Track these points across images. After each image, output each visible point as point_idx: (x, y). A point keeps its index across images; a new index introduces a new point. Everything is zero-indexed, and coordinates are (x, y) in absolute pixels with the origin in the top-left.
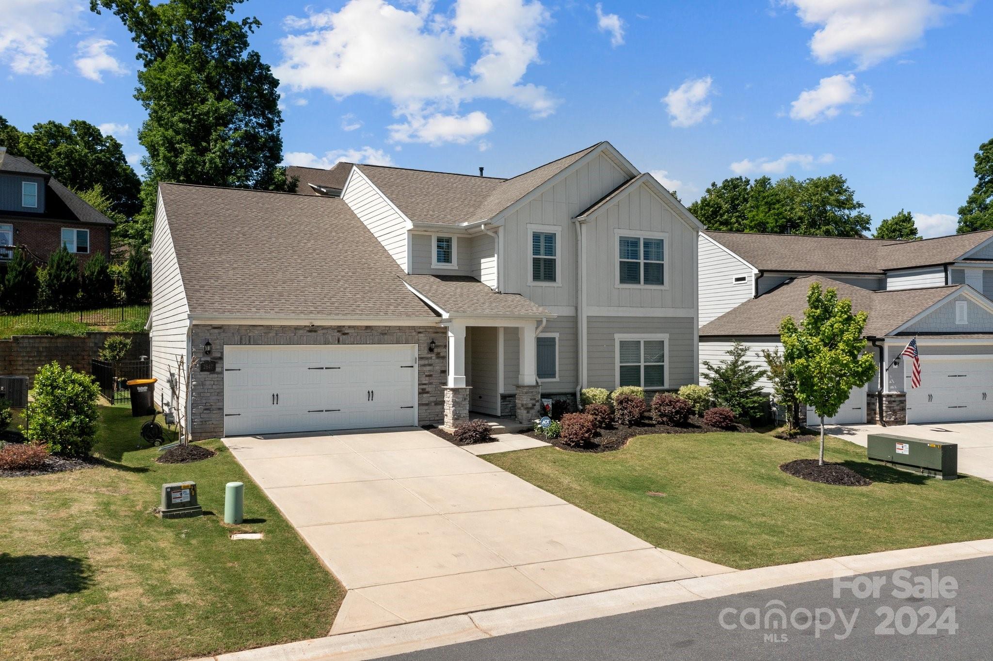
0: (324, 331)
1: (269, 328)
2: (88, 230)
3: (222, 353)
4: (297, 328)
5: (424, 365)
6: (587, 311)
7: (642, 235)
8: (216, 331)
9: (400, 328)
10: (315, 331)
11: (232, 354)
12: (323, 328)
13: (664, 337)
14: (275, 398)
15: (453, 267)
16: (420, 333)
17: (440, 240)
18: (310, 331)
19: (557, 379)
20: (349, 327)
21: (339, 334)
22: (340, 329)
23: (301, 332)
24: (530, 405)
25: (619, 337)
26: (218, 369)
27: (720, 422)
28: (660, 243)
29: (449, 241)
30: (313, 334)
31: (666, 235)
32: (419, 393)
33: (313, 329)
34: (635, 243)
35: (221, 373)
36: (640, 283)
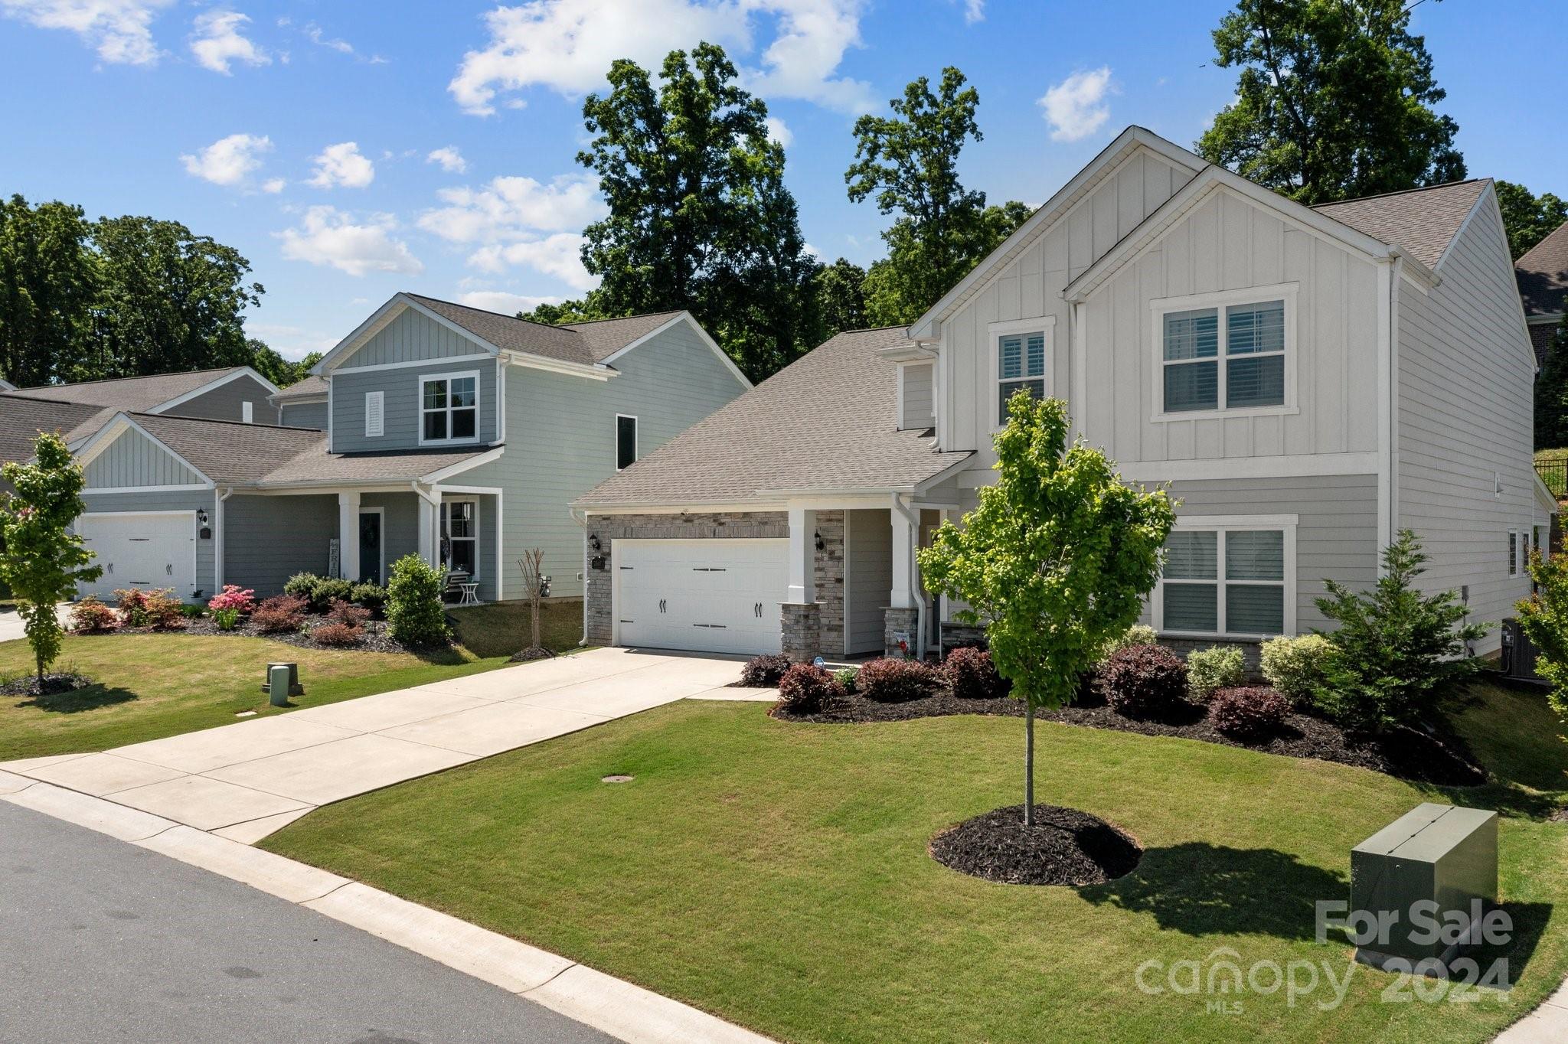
0: (700, 521)
1: (648, 517)
3: (610, 548)
4: (673, 517)
5: (812, 570)
7: (1220, 301)
8: (605, 522)
10: (691, 521)
12: (700, 516)
13: (1284, 523)
14: (663, 605)
18: (687, 521)
20: (726, 514)
21: (714, 525)
22: (716, 518)
23: (678, 522)
26: (607, 567)
31: (1291, 290)
34: (1207, 322)
35: (610, 571)
36: (1216, 407)
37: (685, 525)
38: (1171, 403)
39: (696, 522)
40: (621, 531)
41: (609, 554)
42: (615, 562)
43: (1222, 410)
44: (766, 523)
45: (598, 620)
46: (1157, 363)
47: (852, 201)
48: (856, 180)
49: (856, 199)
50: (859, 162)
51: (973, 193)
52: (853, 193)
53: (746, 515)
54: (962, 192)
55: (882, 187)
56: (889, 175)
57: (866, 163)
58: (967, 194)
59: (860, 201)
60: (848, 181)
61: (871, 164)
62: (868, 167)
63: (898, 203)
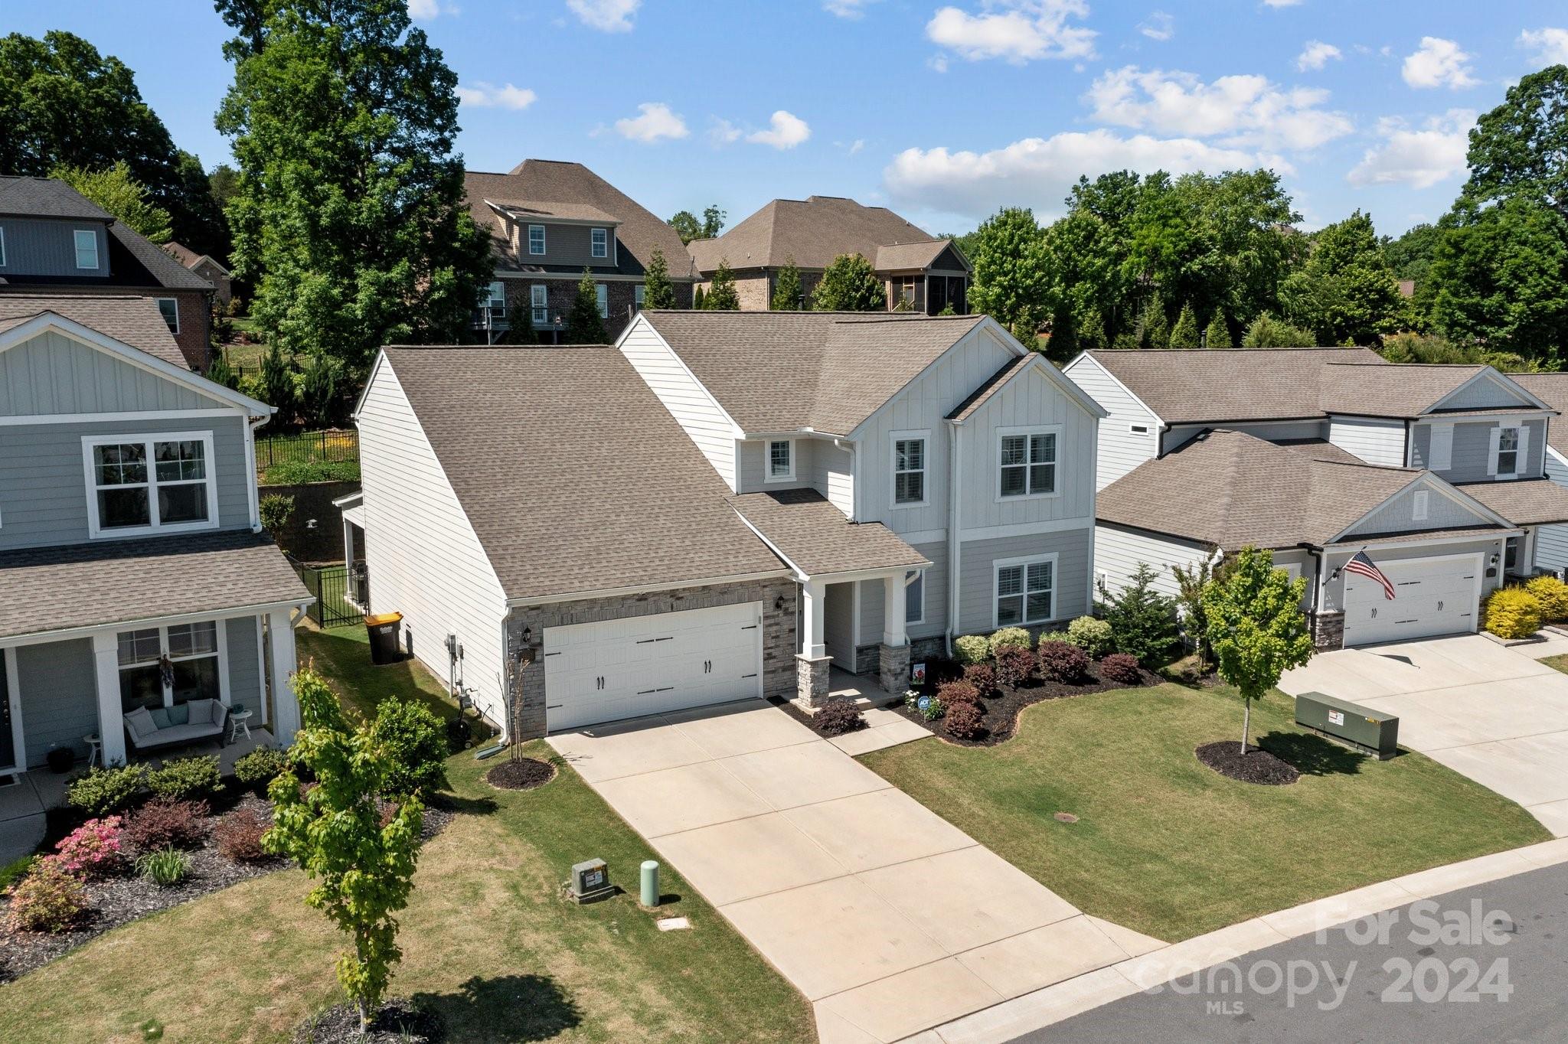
0: (656, 598)
1: (593, 602)
2: (175, 299)
3: (542, 638)
4: (624, 598)
5: (770, 625)
6: (960, 536)
7: (1028, 431)
8: (534, 612)
9: (742, 584)
10: (646, 599)
11: (552, 637)
12: (655, 594)
13: (1053, 557)
14: (601, 681)
15: (789, 477)
16: (764, 587)
17: (774, 445)
18: (640, 600)
19: (923, 621)
20: (684, 589)
21: (673, 600)
22: (673, 594)
23: (629, 601)
24: (899, 671)
25: (999, 564)
26: (538, 658)
27: (1122, 676)
28: (1051, 438)
29: (785, 445)
30: (643, 603)
31: (1060, 427)
32: (765, 660)
33: (643, 598)
35: (542, 659)
37: (638, 603)
38: (1004, 491)
39: (651, 599)
41: (541, 644)
43: (1028, 495)
46: (998, 467)
53: (704, 588)
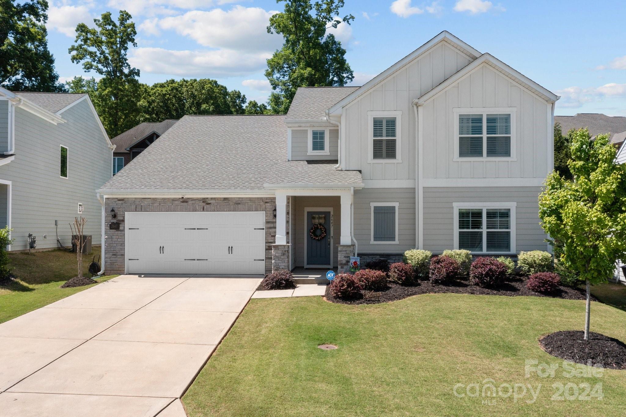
0: (193, 202)
1: (155, 200)
3: (124, 217)
4: (174, 200)
5: (270, 228)
6: (424, 183)
7: (485, 112)
8: (120, 202)
9: (250, 199)
10: (187, 202)
12: (192, 199)
13: (511, 206)
14: (162, 249)
15: (326, 153)
16: (266, 202)
17: (315, 134)
18: (183, 202)
19: (397, 242)
20: (212, 199)
21: (204, 204)
22: (204, 200)
23: (176, 202)
25: (458, 206)
26: (121, 228)
28: (507, 118)
29: (322, 134)
30: (185, 204)
32: (266, 249)
34: (478, 120)
35: (124, 230)
36: (482, 156)
37: (182, 204)
38: (462, 154)
39: (190, 202)
40: (133, 207)
41: (123, 221)
42: (128, 224)
43: (485, 158)
44: (239, 204)
45: (113, 259)
46: (456, 136)
47: (73, 62)
48: (74, 53)
49: (75, 62)
50: (76, 45)
51: (134, 69)
52: (74, 59)
53: (225, 199)
54: (129, 68)
55: (88, 59)
56: (91, 54)
57: (80, 46)
58: (131, 69)
59: (77, 63)
60: (70, 53)
61: (83, 47)
62: (81, 48)
63: (93, 67)
